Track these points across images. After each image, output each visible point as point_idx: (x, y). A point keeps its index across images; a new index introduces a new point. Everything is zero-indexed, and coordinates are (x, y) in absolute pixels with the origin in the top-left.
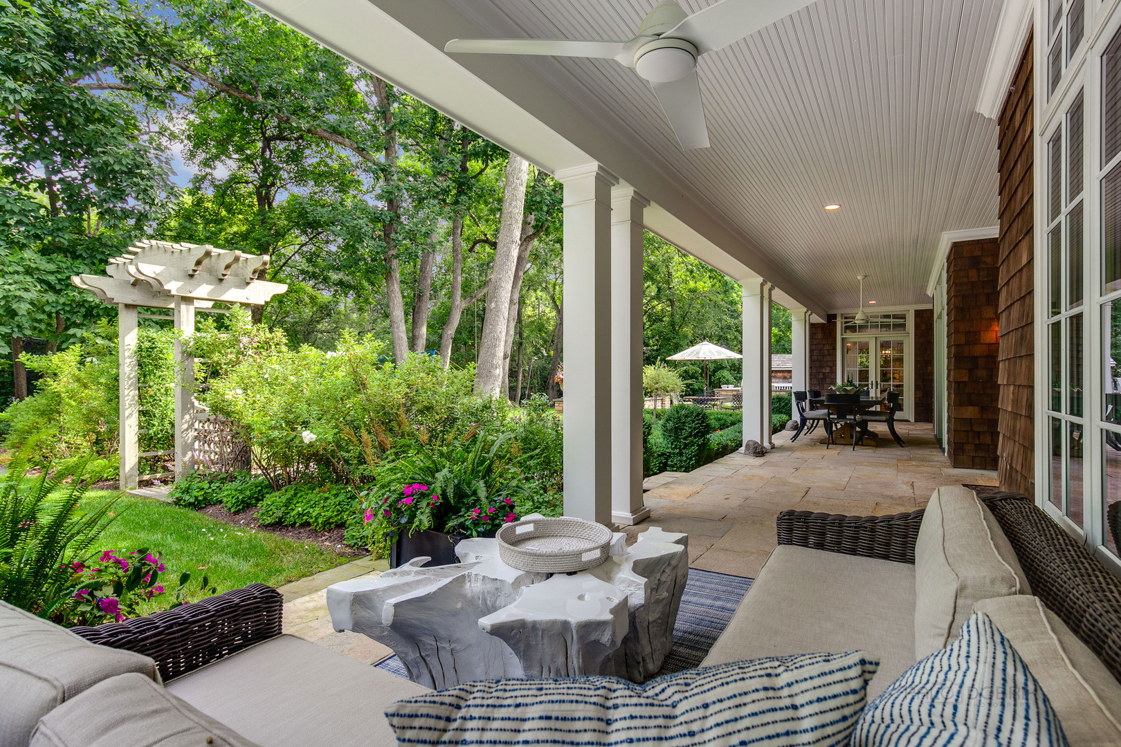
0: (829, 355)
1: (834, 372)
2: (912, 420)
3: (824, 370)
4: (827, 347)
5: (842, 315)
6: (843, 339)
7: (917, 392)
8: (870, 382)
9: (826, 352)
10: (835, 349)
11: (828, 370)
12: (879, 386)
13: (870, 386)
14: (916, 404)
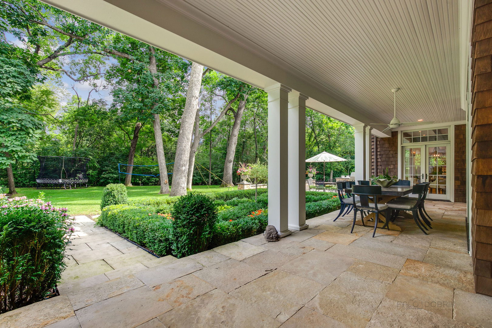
0: (393, 157)
1: (396, 168)
2: (452, 200)
3: (389, 167)
4: (392, 152)
5: (401, 131)
6: (402, 147)
7: (457, 182)
8: (421, 175)
9: (391, 156)
10: (397, 153)
11: (392, 167)
12: (428, 177)
13: (421, 177)
14: (455, 190)
